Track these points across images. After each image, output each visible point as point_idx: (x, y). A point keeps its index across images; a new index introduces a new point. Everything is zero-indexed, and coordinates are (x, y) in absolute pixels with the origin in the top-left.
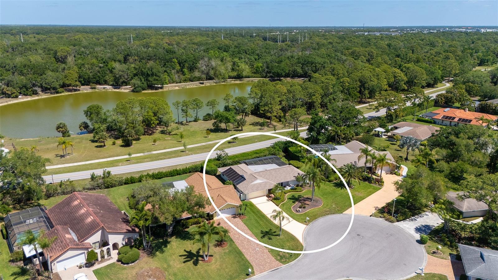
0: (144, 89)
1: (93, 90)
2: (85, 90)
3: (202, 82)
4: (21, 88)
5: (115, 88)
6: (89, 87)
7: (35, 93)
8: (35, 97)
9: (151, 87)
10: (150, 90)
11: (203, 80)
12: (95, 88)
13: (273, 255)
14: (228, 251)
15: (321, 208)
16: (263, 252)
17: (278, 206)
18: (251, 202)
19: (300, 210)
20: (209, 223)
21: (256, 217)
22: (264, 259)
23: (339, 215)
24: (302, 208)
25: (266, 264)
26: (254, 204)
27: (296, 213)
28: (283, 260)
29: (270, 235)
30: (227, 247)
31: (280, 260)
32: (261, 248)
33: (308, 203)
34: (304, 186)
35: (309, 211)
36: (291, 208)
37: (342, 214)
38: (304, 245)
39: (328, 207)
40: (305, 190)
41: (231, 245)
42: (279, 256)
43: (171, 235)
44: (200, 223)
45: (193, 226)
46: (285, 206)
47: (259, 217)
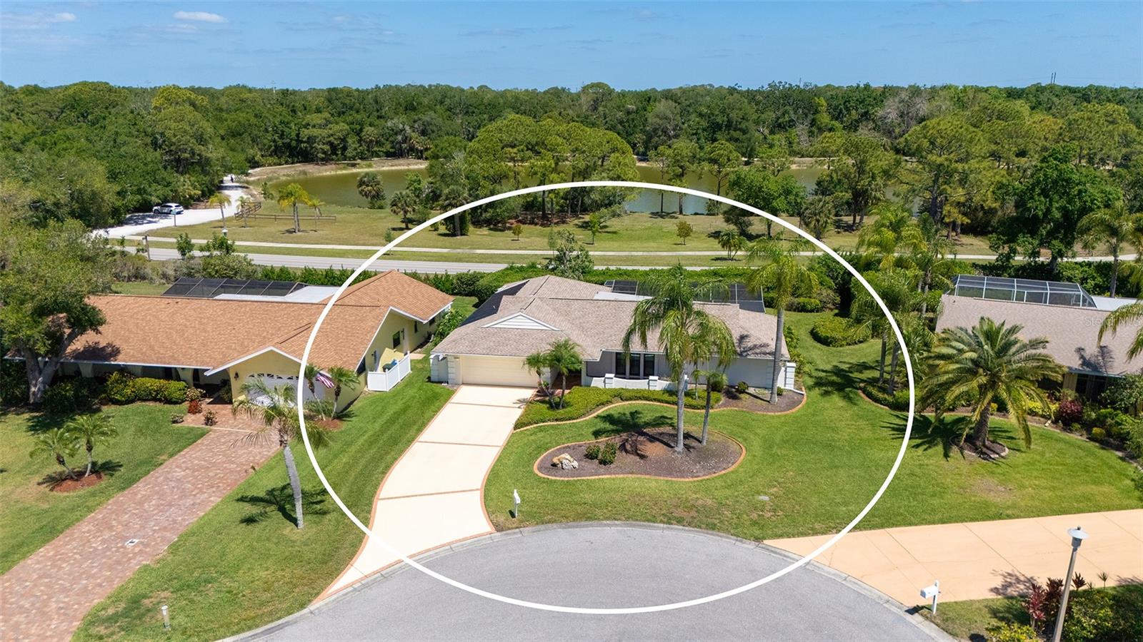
5: (640, 160)
13: (123, 589)
14: (46, 506)
15: (686, 485)
16: (118, 562)
17: (516, 427)
18: (450, 394)
19: (576, 464)
20: (194, 410)
21: (365, 437)
22: (64, 590)
23: (732, 540)
24: (596, 461)
25: (22, 610)
26: (446, 401)
27: (537, 472)
28: (102, 630)
29: (282, 509)
30: (68, 495)
31: (92, 623)
32: (147, 545)
33: (654, 450)
34: (747, 396)
35: (606, 477)
36: (547, 449)
37: (749, 546)
38: (313, 607)
39: (728, 492)
40: (722, 408)
41: (93, 494)
42: (135, 602)
43: (35, 407)
44: (176, 403)
45: (147, 403)
46: (540, 435)
47: (376, 441)
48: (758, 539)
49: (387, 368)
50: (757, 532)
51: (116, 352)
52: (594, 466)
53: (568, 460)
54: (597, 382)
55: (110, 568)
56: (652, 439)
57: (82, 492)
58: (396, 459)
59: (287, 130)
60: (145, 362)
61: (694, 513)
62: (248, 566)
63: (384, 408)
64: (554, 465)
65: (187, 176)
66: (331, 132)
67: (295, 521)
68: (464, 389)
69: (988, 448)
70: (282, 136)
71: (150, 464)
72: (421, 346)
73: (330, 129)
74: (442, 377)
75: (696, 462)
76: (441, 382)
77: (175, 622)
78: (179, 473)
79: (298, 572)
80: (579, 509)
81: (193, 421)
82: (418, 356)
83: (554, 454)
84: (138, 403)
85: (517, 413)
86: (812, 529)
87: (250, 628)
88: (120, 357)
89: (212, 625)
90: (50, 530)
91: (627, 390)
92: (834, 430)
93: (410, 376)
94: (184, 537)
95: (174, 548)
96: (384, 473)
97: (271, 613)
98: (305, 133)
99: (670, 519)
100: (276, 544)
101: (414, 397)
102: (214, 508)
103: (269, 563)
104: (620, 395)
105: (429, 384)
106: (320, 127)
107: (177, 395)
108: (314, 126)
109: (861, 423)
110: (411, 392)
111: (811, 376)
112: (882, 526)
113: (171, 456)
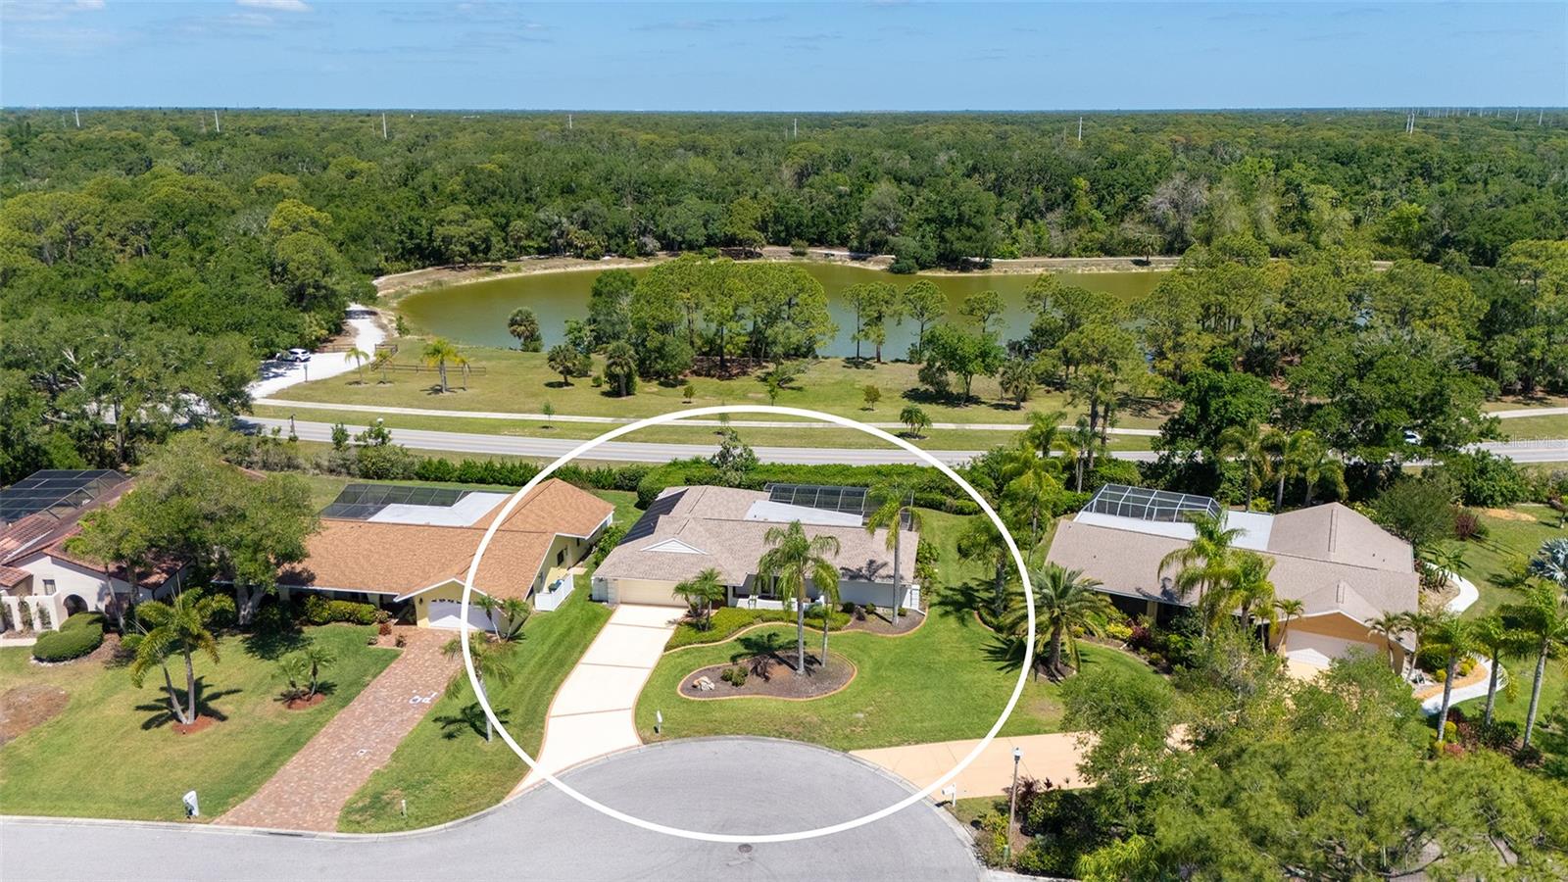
0: (923, 267)
1: (797, 260)
2: (776, 256)
3: (1144, 258)
4: (610, 237)
5: (853, 259)
6: (790, 249)
7: (643, 253)
8: (639, 262)
9: (950, 259)
10: (943, 270)
11: (1148, 254)
12: (803, 254)
13: (365, 788)
14: (285, 722)
15: (798, 705)
16: (355, 768)
17: (666, 649)
18: (610, 613)
19: (712, 686)
20: (385, 631)
21: (536, 659)
22: (320, 789)
23: (825, 751)
24: (730, 683)
25: (296, 804)
26: (606, 621)
27: (679, 692)
28: (357, 817)
29: (473, 725)
30: (301, 712)
31: (349, 813)
32: (374, 755)
33: (779, 672)
34: (874, 617)
35: (736, 699)
36: (690, 671)
37: (838, 755)
38: (507, 800)
39: (832, 710)
40: (851, 629)
41: (320, 712)
42: (376, 797)
43: (245, 629)
44: (367, 624)
45: (341, 624)
46: (686, 657)
47: (545, 663)
48: (845, 750)
49: (552, 589)
50: (846, 745)
51: (311, 578)
52: (727, 687)
53: (706, 683)
54: (742, 603)
55: (350, 773)
56: (781, 661)
57: (310, 710)
58: (562, 681)
59: (417, 228)
60: (337, 586)
61: (800, 729)
62: (454, 771)
63: (551, 629)
64: (695, 687)
65: (312, 313)
66: (470, 229)
67: (485, 736)
68: (623, 607)
69: (1059, 672)
70: (411, 236)
71: (358, 685)
72: (583, 558)
73: (470, 226)
74: (603, 597)
75: (813, 684)
76: (601, 601)
77: (410, 812)
78: (384, 692)
79: (492, 776)
80: (710, 726)
81: (385, 643)
82: (579, 570)
83: (696, 677)
84: (333, 623)
85: (668, 634)
86: (889, 742)
87: (463, 816)
88: (316, 582)
89: (434, 814)
90: (295, 742)
91: (768, 611)
92: (938, 652)
93: (573, 594)
94: (401, 749)
95: (395, 757)
96: (553, 693)
97: (476, 806)
98: (440, 231)
99: (781, 734)
100: (474, 754)
101: (577, 618)
102: (419, 725)
103: (470, 769)
104: (762, 616)
105: (590, 603)
106: (457, 222)
107: (368, 617)
108: (450, 222)
109: (965, 645)
110: (575, 612)
111: (938, 594)
112: (944, 740)
113: (375, 677)
